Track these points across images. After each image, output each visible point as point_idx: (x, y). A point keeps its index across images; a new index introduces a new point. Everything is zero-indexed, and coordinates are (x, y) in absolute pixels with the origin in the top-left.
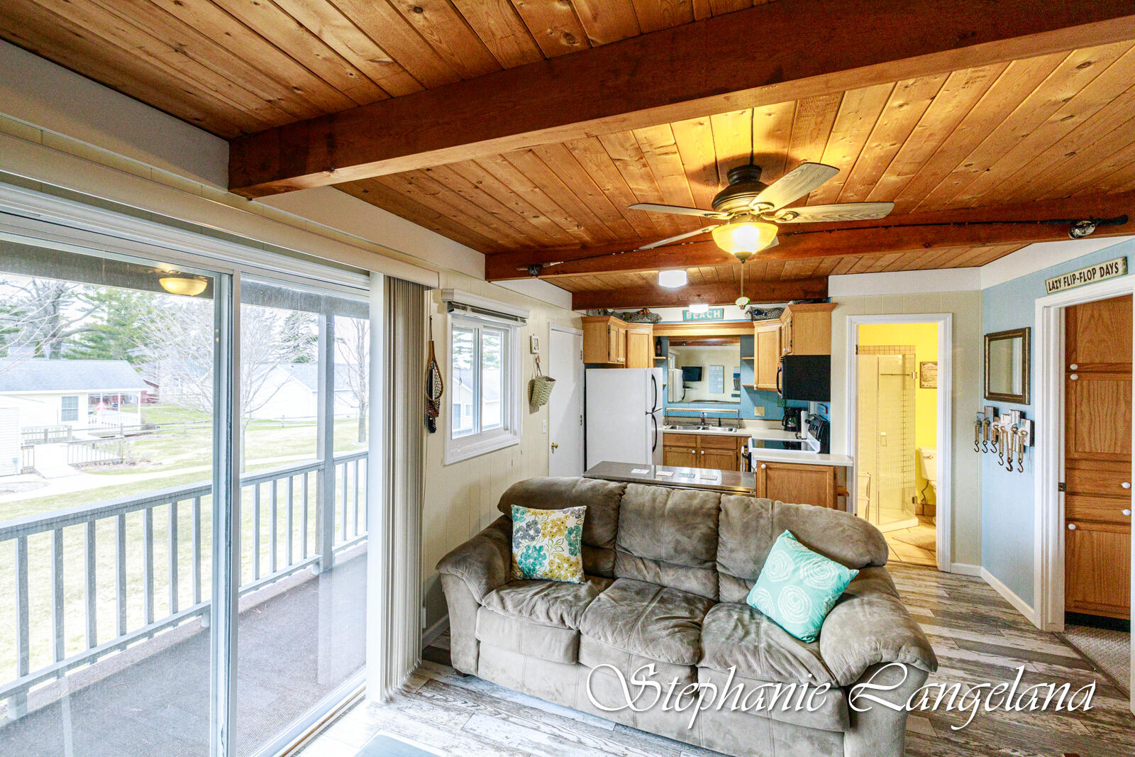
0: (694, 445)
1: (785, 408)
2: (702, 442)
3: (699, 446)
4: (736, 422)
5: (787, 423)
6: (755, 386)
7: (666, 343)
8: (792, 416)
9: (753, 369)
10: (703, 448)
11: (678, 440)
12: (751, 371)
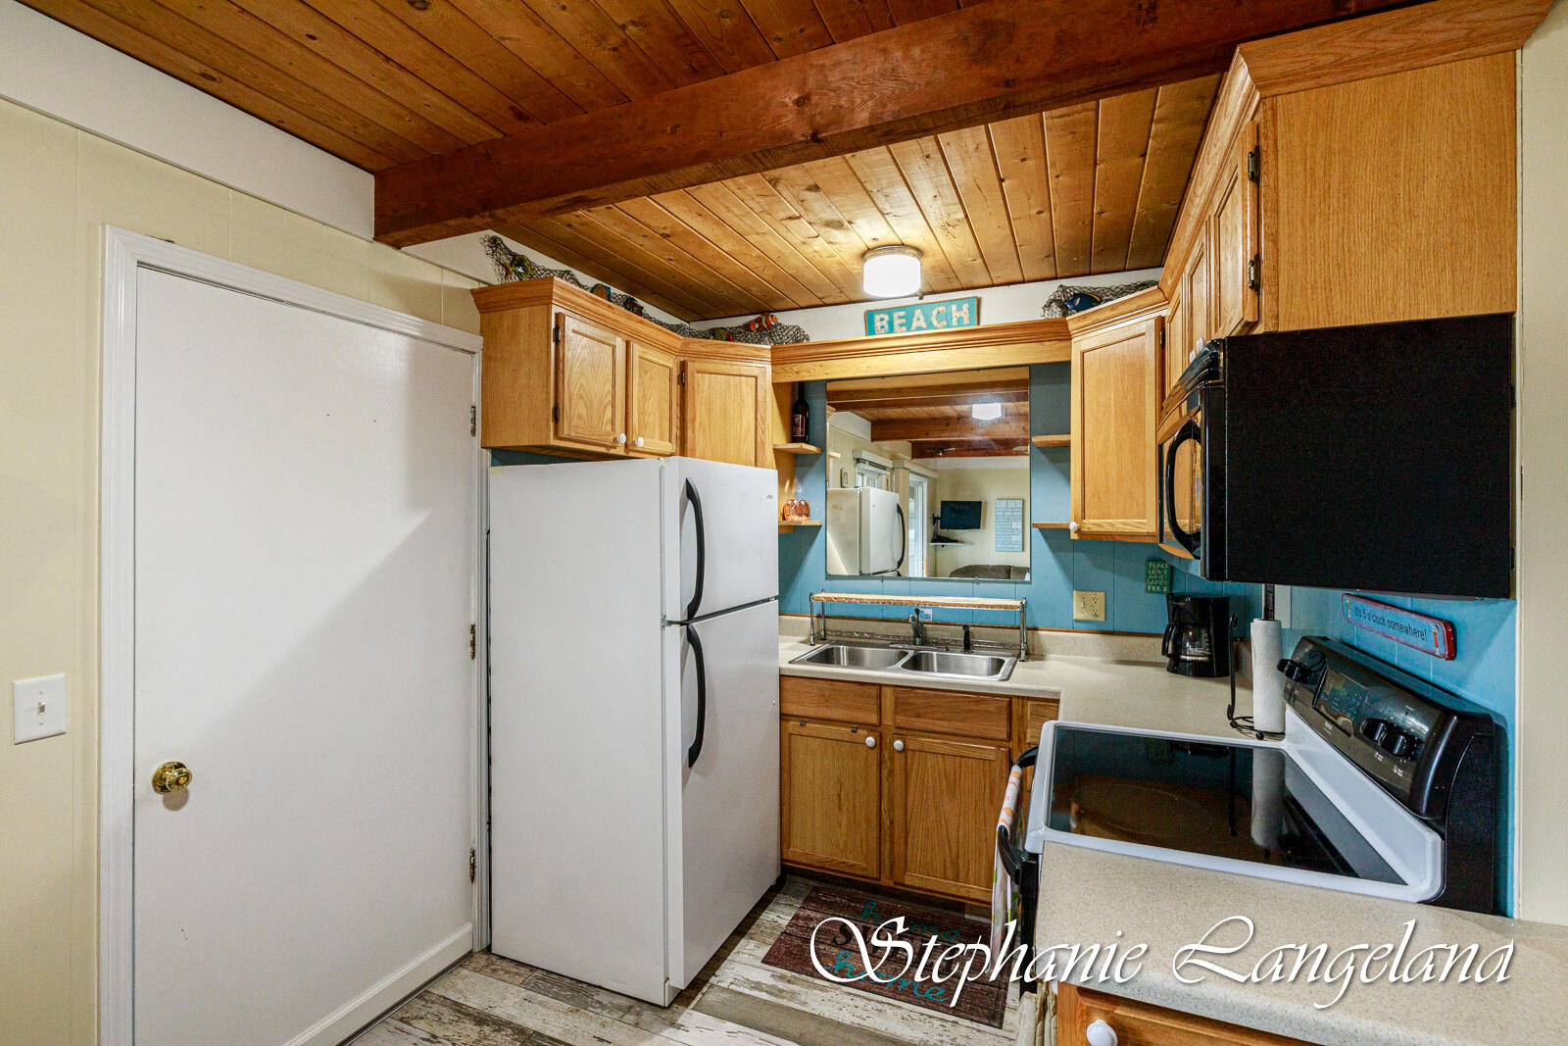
0: (873, 719)
1: (1171, 597)
2: (896, 713)
3: (888, 720)
4: (1014, 636)
5: (1179, 649)
6: (1073, 526)
7: (817, 403)
8: (1198, 626)
9: (1067, 475)
10: (901, 732)
11: (826, 700)
12: (1062, 482)
